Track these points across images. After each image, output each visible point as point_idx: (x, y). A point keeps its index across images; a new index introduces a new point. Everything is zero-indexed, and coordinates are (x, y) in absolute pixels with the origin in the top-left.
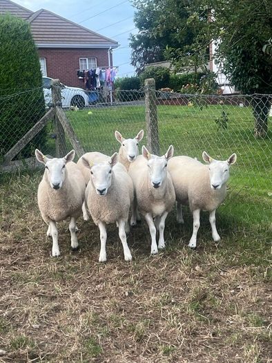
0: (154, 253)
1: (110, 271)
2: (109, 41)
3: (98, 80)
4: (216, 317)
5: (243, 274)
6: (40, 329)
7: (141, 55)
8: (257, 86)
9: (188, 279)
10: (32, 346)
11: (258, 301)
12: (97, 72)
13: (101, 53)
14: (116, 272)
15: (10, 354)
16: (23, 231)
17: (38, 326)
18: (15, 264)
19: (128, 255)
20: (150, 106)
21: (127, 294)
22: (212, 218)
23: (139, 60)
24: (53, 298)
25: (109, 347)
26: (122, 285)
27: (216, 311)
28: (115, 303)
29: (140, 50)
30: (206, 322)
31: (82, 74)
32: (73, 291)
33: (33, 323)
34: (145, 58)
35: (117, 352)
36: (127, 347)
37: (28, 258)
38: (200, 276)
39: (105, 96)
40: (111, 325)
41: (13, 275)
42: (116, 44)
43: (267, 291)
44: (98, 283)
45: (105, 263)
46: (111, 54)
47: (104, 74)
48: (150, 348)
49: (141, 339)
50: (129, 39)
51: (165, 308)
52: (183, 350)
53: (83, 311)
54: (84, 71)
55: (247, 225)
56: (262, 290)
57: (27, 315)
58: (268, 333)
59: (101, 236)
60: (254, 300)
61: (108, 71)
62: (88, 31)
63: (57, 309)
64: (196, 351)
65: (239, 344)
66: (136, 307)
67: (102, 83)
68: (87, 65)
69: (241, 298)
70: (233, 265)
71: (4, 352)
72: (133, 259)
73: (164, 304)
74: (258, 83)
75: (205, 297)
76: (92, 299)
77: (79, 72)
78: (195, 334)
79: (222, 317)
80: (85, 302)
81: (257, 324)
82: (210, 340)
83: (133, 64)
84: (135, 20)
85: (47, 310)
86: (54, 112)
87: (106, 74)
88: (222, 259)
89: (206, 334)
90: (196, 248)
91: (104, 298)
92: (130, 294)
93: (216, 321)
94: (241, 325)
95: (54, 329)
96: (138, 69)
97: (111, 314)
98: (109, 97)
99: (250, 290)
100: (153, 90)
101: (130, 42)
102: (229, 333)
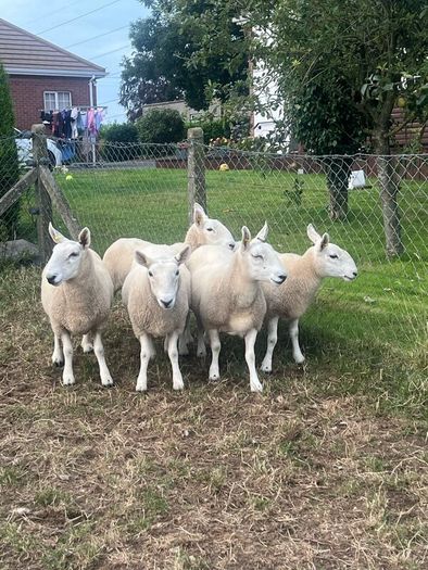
0: (214, 378)
1: (154, 403)
2: (91, 66)
3: (74, 127)
4: (317, 461)
5: (345, 407)
6: (70, 480)
7: (136, 90)
8: (335, 143)
9: (270, 413)
10: (68, 502)
11: (372, 441)
12: (74, 114)
13: (79, 85)
14: (164, 405)
15: (36, 513)
16: (8, 350)
17: (67, 477)
18: (9, 395)
19: (178, 381)
20: (196, 168)
21: (187, 434)
22: (295, 330)
23: (132, 98)
24: (79, 441)
25: (177, 501)
26: (178, 422)
27: (316, 454)
28: (173, 445)
29: (134, 82)
30: (306, 468)
31: (49, 117)
32: (108, 431)
33: (58, 472)
34: (141, 94)
35: (189, 507)
36: (201, 502)
37: (27, 387)
38: (286, 409)
39: (85, 152)
40: (173, 474)
41: (11, 411)
42: (102, 72)
43: (381, 428)
44: (141, 420)
45: (145, 392)
46: (94, 88)
47: (84, 118)
48: (235, 502)
49: (220, 490)
50: (122, 65)
51: (245, 450)
52: (281, 503)
53: (129, 456)
54: (51, 112)
55: (342, 340)
56: (375, 426)
57: (48, 462)
58: (393, 479)
59: (142, 354)
60: (366, 438)
61: (91, 114)
62: (59, 50)
63: (90, 455)
64: (298, 504)
65: (356, 494)
66: (204, 450)
67: (80, 132)
68: (56, 103)
69: (348, 437)
70: (328, 395)
71: (28, 511)
72: (186, 387)
73: (242, 446)
74: (337, 140)
75: (299, 436)
76: (137, 440)
77: (43, 113)
78: (292, 483)
79: (325, 461)
80: (128, 445)
81: (377, 469)
82: (315, 490)
83: (123, 103)
84: (131, 36)
85: (75, 456)
86: (36, 175)
87: (88, 117)
88: (313, 387)
89: (308, 483)
90: (271, 372)
91: (154, 439)
92: (191, 433)
93: (319, 467)
94: (354, 470)
95: (92, 480)
96: (130, 112)
97: (170, 459)
98: (91, 153)
99: (359, 426)
100: (202, 145)
101: (123, 69)
102: (340, 480)
